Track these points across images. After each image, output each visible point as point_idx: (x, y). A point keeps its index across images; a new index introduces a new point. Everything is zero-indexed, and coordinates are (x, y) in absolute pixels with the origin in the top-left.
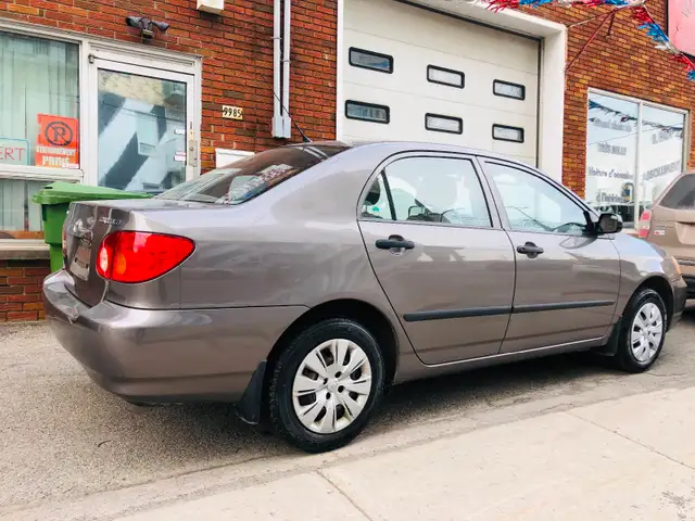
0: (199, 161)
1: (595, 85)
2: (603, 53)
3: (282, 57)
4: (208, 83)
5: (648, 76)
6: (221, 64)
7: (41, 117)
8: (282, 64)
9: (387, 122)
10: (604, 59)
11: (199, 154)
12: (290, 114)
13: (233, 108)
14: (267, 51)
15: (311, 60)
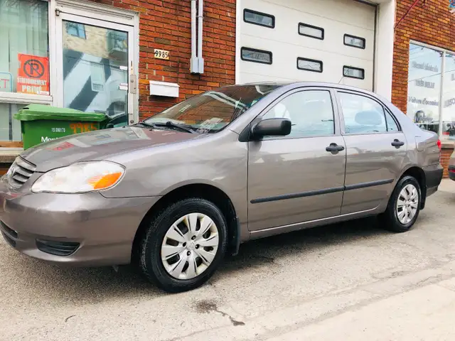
0: (138, 90)
1: (415, 38)
2: (420, 16)
3: (197, 14)
4: (144, 32)
5: (449, 32)
6: (153, 18)
7: (21, 57)
8: (197, 19)
9: (270, 63)
10: (420, 20)
11: (138, 84)
12: (203, 56)
13: (162, 51)
14: (186, 10)
15: (218, 17)
